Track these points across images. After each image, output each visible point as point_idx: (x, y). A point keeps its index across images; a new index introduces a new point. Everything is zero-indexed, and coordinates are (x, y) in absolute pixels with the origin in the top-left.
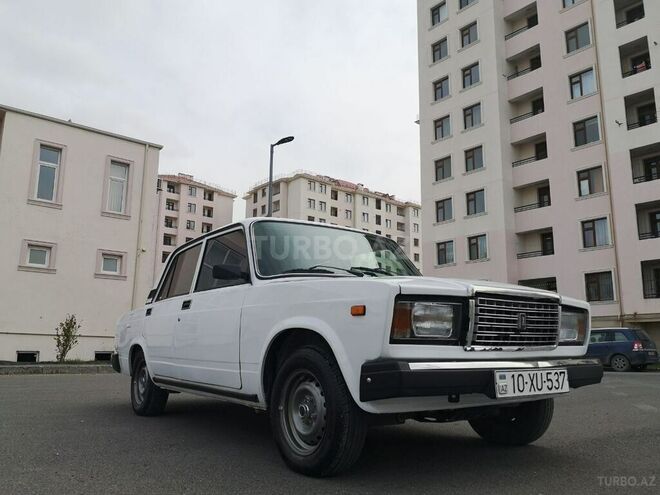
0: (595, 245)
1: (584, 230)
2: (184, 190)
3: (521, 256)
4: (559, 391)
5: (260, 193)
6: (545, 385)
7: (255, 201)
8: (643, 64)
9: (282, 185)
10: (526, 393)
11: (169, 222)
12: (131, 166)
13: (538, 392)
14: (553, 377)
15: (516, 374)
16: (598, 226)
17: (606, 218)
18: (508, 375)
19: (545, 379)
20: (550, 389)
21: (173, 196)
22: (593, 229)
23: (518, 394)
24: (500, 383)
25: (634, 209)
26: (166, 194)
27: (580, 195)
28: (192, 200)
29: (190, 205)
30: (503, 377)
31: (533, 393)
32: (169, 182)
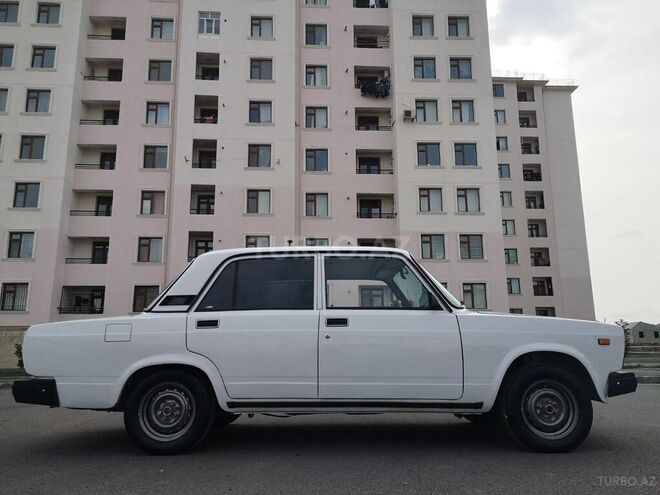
0: (148, 261)
1: (140, 245)
3: (69, 261)
8: (212, 117)
16: (153, 244)
17: (161, 238)
22: (148, 246)
25: (187, 234)
27: (142, 212)
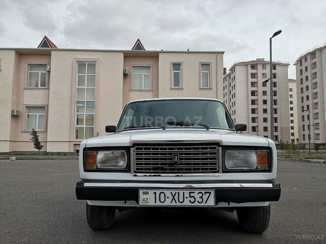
2: (260, 67)
4: (203, 204)
5: (303, 60)
6: (187, 200)
7: (301, 65)
9: (317, 53)
10: (168, 203)
11: (253, 84)
12: (210, 65)
13: (179, 204)
14: (196, 195)
15: (158, 192)
18: (151, 192)
19: (187, 196)
20: (193, 203)
21: (254, 71)
23: (159, 204)
24: (142, 196)
26: (251, 71)
28: (264, 71)
29: (263, 74)
30: (146, 193)
31: (174, 204)
32: (251, 65)
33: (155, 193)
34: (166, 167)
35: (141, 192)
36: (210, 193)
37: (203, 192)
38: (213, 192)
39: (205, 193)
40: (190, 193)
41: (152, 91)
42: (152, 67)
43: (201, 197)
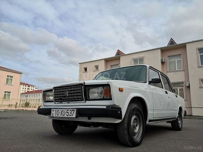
4: (71, 117)
6: (66, 114)
10: (59, 116)
13: (63, 116)
14: (69, 112)
15: (57, 110)
18: (55, 110)
19: (66, 112)
20: (68, 116)
23: (57, 116)
24: (52, 112)
30: (53, 111)
31: (61, 116)
33: (56, 111)
34: (63, 98)
35: (52, 110)
36: (74, 110)
37: (72, 110)
38: (75, 110)
39: (73, 110)
40: (67, 110)
41: (184, 70)
42: (182, 54)
43: (71, 113)
